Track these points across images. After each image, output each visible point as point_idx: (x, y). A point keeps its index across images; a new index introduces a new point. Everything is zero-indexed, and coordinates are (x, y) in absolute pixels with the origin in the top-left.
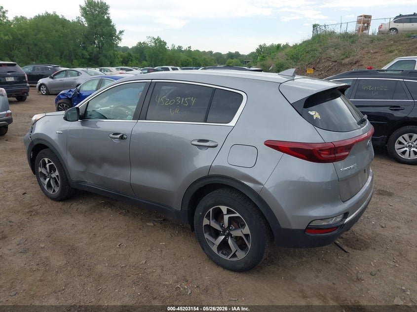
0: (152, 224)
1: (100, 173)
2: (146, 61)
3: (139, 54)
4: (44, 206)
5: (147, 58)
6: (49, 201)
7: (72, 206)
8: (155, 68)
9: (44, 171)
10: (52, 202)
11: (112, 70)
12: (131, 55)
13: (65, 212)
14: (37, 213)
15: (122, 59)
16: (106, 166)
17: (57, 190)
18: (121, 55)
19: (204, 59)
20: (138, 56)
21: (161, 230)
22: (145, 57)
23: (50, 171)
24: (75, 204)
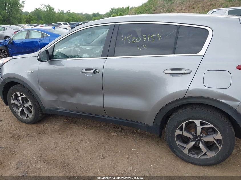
0: (115, 134)
1: (73, 100)
2: (42, 20)
3: (36, 16)
4: (22, 130)
5: (43, 18)
6: (25, 125)
7: (45, 127)
8: (52, 24)
9: (16, 102)
10: (27, 125)
11: (24, 26)
12: (31, 17)
13: (43, 133)
14: (20, 137)
15: (26, 20)
16: (79, 95)
17: (30, 116)
18: (25, 17)
19: (79, 18)
20: (36, 17)
21: (125, 138)
22: (41, 18)
23: (23, 102)
24: (46, 125)
